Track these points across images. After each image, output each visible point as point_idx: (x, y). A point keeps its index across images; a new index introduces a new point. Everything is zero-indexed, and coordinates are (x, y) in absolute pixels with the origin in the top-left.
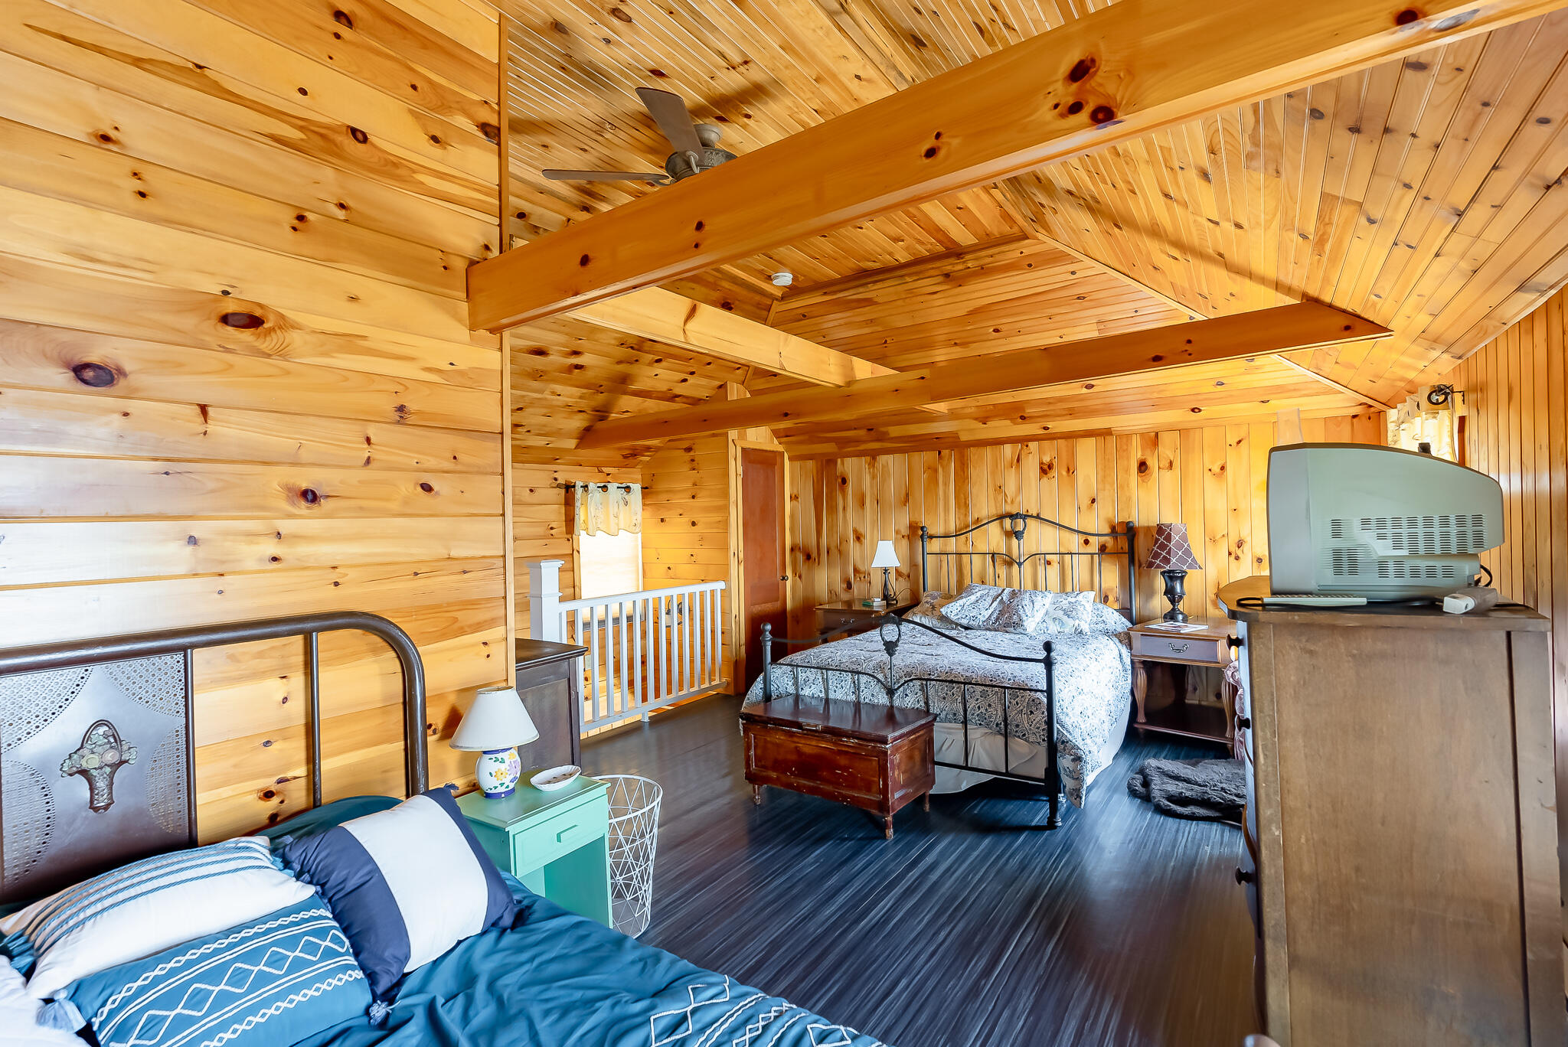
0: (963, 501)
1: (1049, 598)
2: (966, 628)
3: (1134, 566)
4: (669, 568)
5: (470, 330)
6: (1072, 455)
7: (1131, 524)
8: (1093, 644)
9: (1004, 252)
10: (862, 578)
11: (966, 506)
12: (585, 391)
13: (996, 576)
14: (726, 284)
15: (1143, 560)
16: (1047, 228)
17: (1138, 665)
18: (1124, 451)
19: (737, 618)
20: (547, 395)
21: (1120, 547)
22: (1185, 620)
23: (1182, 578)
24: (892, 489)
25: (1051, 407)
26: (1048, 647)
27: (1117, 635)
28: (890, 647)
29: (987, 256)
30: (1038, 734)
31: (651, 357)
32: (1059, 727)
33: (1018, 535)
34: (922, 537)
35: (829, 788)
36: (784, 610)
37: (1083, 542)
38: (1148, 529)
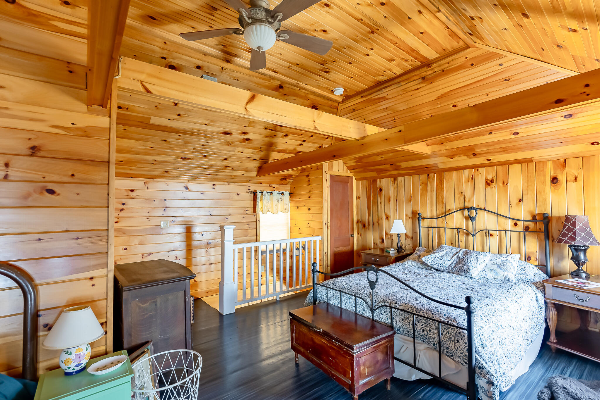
0: (441, 200)
1: (489, 256)
2: (437, 270)
3: (548, 239)
4: (300, 229)
5: (88, 106)
6: (506, 175)
7: (546, 215)
8: (516, 289)
9: (455, 59)
10: (389, 238)
11: (443, 203)
12: (254, 150)
13: (459, 241)
14: (312, 97)
15: (555, 236)
16: (481, 38)
17: (550, 305)
18: (541, 171)
19: (327, 253)
20: (236, 152)
21: (538, 228)
22: (588, 278)
23: (585, 251)
24: (404, 194)
25: (491, 148)
26: (468, 300)
27: (535, 284)
28: (372, 284)
29: (446, 63)
30: (461, 358)
31: (282, 134)
32: (477, 356)
33: (472, 219)
34: (418, 218)
35: (326, 367)
36: (353, 251)
37: (513, 224)
38: (559, 218)
